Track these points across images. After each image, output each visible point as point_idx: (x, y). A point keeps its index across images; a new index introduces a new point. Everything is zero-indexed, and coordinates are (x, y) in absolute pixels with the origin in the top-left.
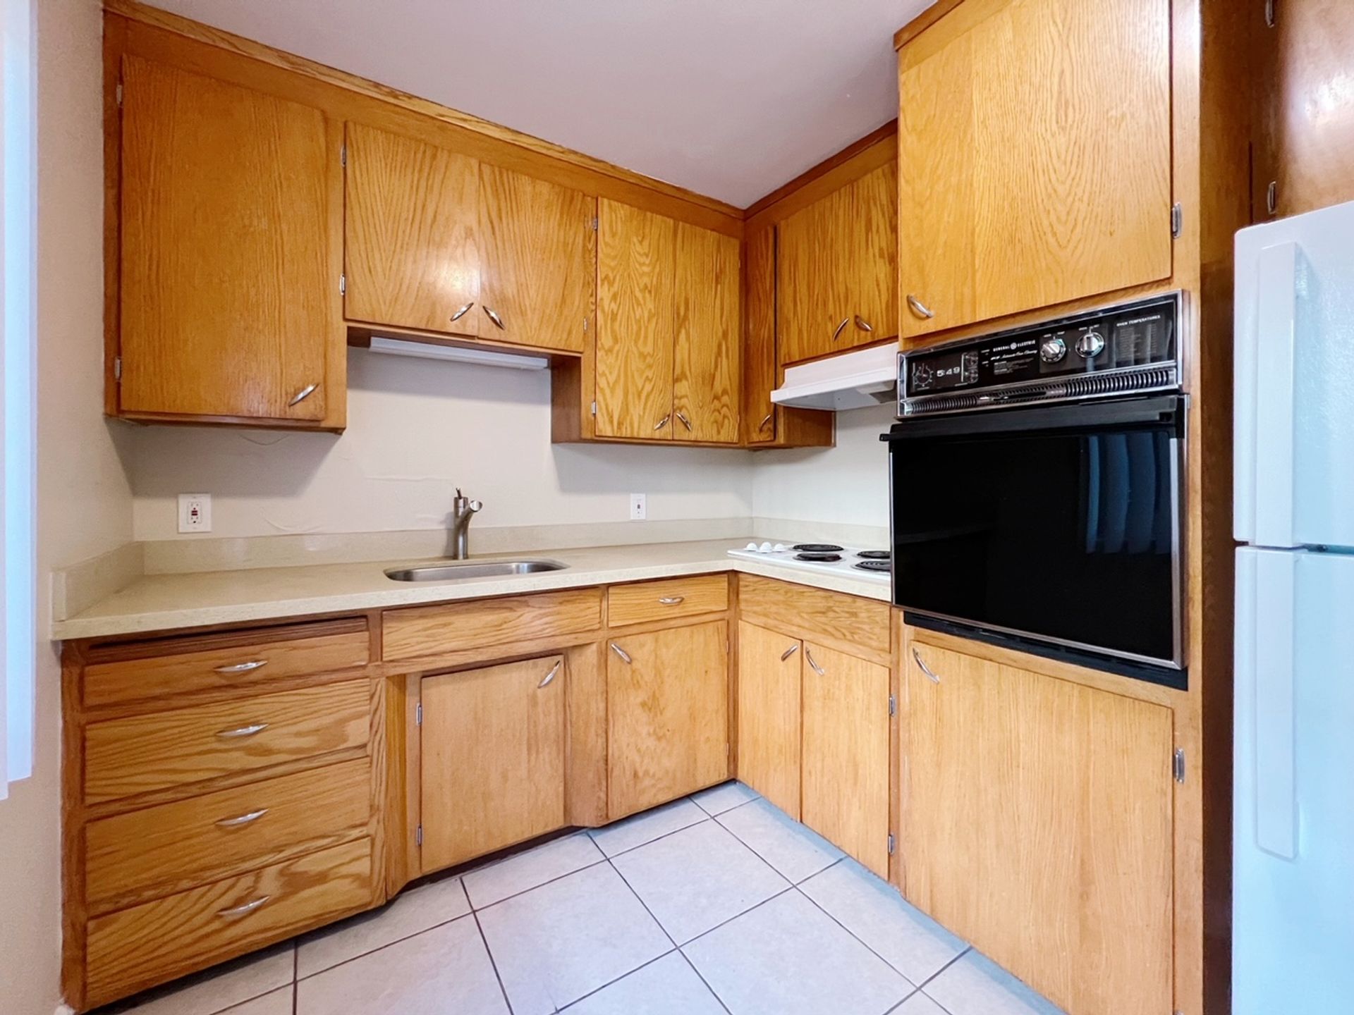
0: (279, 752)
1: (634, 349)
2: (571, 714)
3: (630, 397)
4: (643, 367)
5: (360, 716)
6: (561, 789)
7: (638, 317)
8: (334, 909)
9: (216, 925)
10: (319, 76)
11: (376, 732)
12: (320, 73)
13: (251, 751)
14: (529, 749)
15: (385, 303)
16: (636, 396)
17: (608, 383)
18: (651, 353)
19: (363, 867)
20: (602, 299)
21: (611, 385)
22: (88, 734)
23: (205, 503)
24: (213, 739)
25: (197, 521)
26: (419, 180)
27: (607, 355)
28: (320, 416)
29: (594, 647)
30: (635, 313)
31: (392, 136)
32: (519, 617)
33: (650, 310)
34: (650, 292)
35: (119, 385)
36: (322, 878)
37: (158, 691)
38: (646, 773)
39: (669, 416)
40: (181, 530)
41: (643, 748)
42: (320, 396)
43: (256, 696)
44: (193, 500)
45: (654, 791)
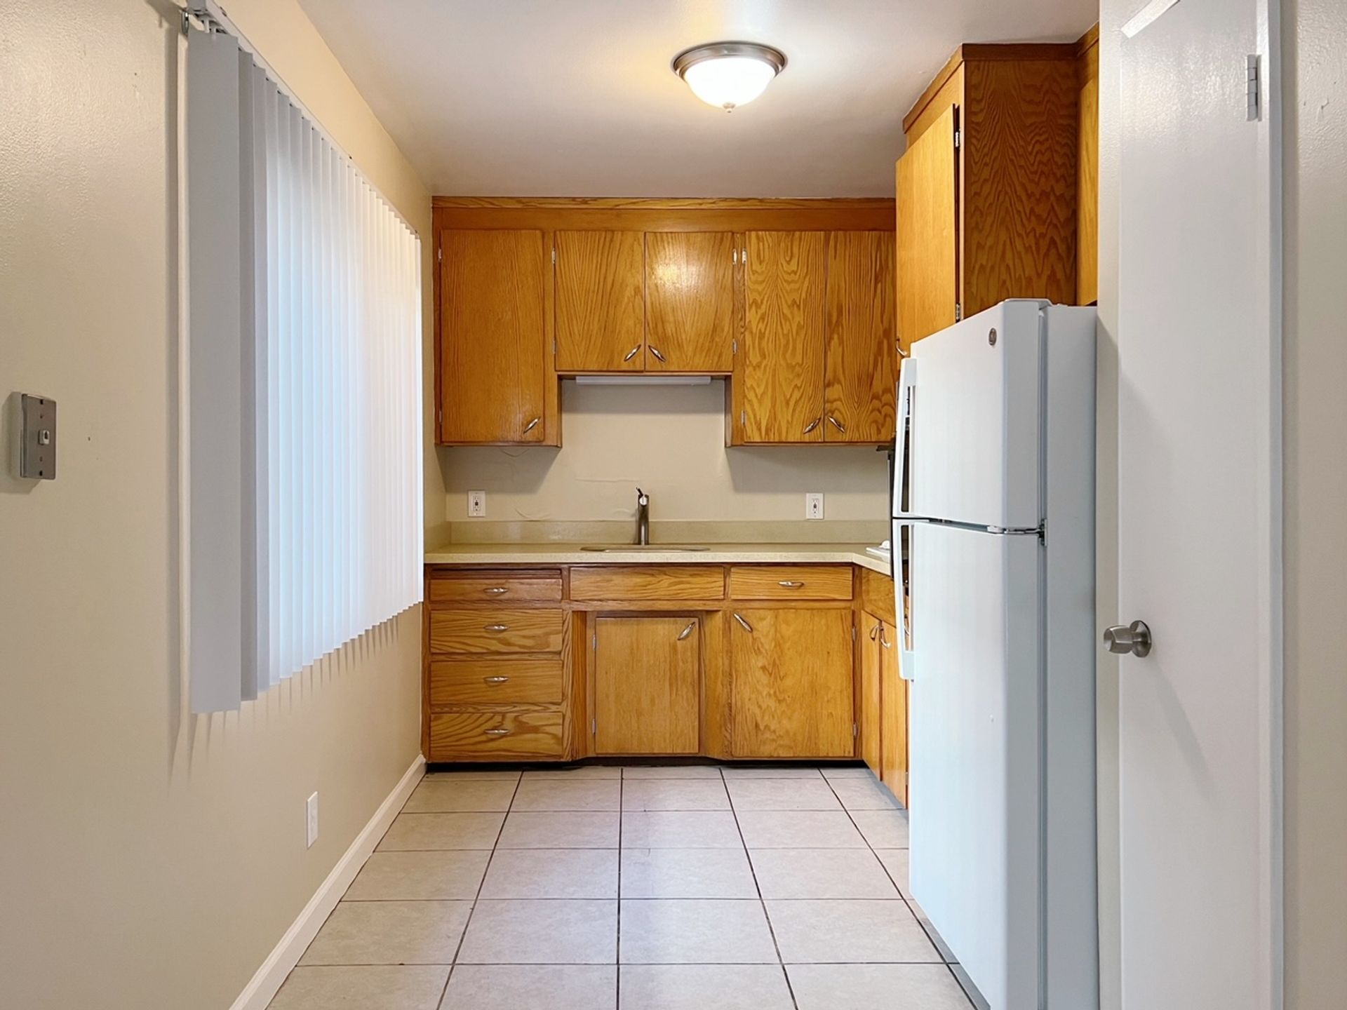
0: (514, 645)
1: (782, 362)
2: (705, 666)
3: (778, 405)
4: (791, 377)
5: (558, 633)
6: (696, 723)
7: (785, 332)
8: (542, 752)
9: (483, 738)
10: (539, 206)
11: (567, 645)
12: (540, 204)
13: (501, 641)
14: (671, 685)
15: (580, 356)
16: (784, 404)
17: (756, 396)
18: (800, 362)
19: (557, 730)
20: (750, 322)
21: (759, 397)
22: (432, 615)
23: (482, 497)
24: (483, 630)
25: (478, 509)
26: (601, 260)
27: (755, 370)
28: (542, 439)
29: (720, 613)
30: (782, 328)
31: (584, 233)
32: (659, 582)
33: (799, 322)
34: (799, 307)
35: (441, 426)
36: (536, 730)
37: (458, 598)
38: (767, 727)
39: (820, 419)
40: (470, 515)
41: (764, 706)
42: (541, 425)
43: (502, 610)
44: (475, 495)
45: (774, 745)
